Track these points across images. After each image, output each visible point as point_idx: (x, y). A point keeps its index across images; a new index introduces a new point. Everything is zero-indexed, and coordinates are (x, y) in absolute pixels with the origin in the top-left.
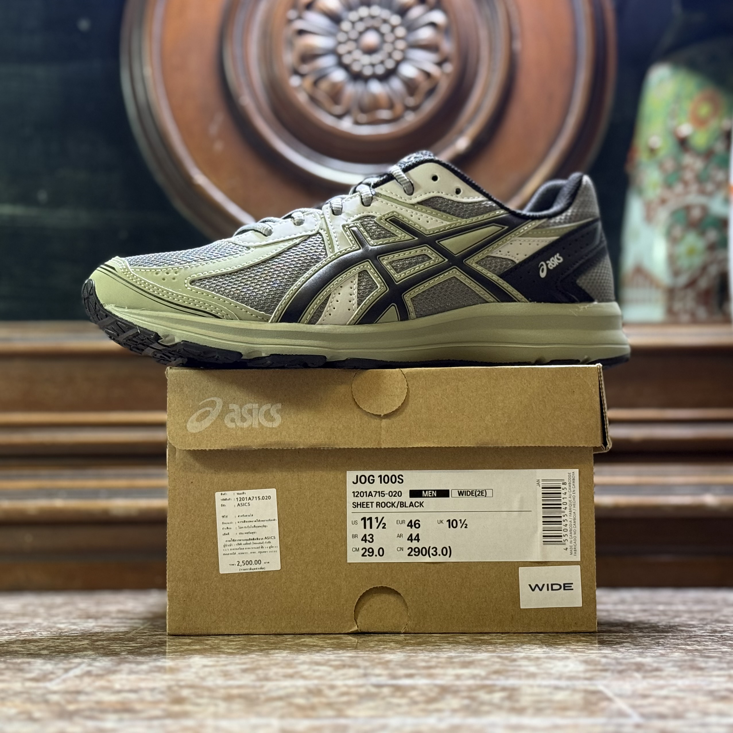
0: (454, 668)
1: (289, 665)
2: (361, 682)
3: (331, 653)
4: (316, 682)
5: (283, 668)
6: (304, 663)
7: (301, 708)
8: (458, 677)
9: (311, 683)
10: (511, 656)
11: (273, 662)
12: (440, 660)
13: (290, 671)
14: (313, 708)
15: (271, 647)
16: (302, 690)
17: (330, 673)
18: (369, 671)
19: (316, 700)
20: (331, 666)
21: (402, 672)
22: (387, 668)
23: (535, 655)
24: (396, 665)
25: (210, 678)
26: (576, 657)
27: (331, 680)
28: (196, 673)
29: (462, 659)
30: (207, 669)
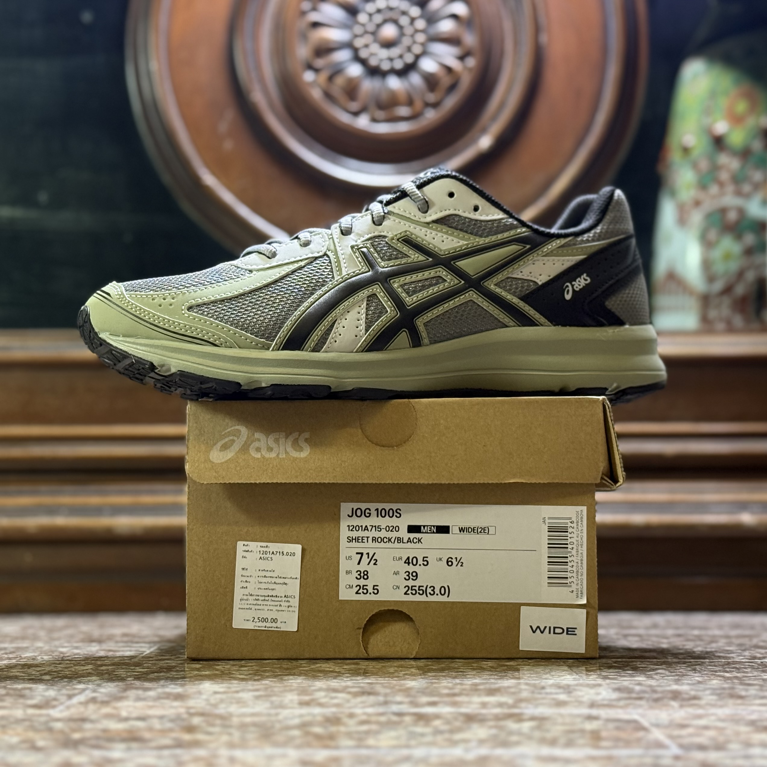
0: (479, 695)
1: (305, 691)
2: (381, 710)
4: (334, 710)
5: (298, 694)
6: (320, 690)
7: (318, 737)
8: (484, 705)
9: (329, 711)
12: (464, 687)
13: (307, 698)
14: (331, 737)
16: (319, 718)
17: (348, 701)
18: (389, 699)
19: (333, 729)
20: (349, 693)
21: (424, 699)
22: (408, 696)
23: (565, 682)
24: (418, 692)
25: (223, 706)
26: (608, 684)
27: (350, 708)
28: (207, 700)
29: (487, 686)
30: (218, 696)
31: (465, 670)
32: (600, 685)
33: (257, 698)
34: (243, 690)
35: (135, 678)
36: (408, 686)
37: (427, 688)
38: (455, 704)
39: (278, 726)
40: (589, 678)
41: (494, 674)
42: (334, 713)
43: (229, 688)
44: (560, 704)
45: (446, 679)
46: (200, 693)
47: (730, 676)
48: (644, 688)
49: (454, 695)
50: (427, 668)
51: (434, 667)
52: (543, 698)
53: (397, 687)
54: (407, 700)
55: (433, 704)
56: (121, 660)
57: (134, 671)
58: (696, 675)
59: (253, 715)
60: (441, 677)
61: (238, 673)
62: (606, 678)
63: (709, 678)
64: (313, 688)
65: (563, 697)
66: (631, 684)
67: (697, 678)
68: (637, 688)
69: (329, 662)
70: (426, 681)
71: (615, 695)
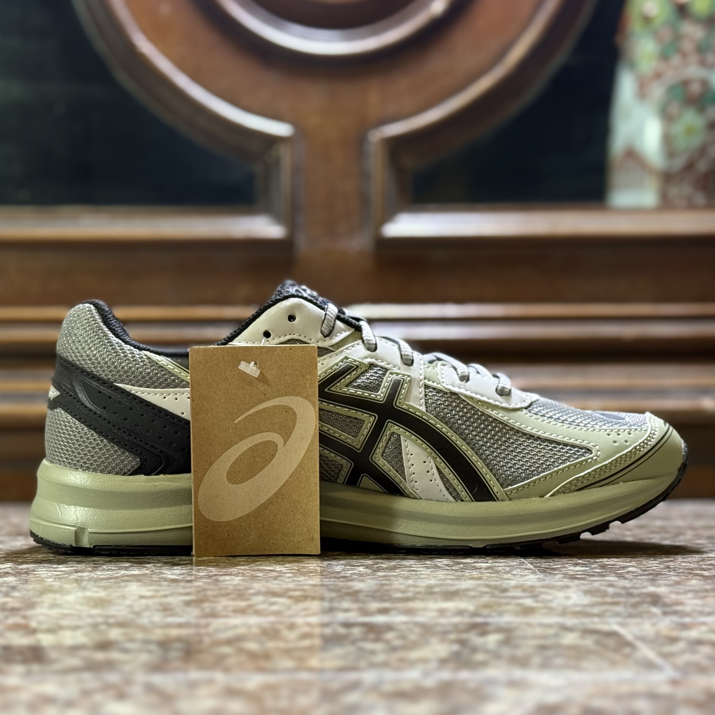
0: (436, 600)
1: (241, 595)
2: (326, 619)
3: (290, 580)
4: (272, 619)
5: (233, 599)
6: (258, 593)
7: (253, 656)
8: (442, 612)
9: (266, 621)
10: (501, 585)
11: (222, 592)
12: (418, 589)
13: (242, 604)
14: (267, 656)
15: (220, 572)
16: (255, 630)
17: (289, 607)
18: (335, 604)
19: (271, 645)
20: (290, 597)
21: (375, 605)
22: (356, 601)
23: (529, 583)
24: (367, 596)
25: (147, 614)
26: (577, 586)
27: (291, 616)
28: (130, 606)
29: (444, 588)
30: (144, 602)
31: (418, 569)
32: (568, 587)
33: (188, 603)
34: (172, 594)
35: (55, 579)
36: (356, 588)
37: (377, 591)
38: (409, 612)
39: (207, 640)
40: (555, 578)
41: (450, 573)
42: (273, 623)
43: (157, 591)
44: (528, 611)
45: (397, 580)
46: (124, 597)
47: (709, 574)
48: (618, 591)
49: (408, 599)
50: (378, 566)
51: (384, 566)
52: (508, 604)
53: (344, 590)
54: (355, 606)
55: (384, 611)
56: (44, 557)
57: (56, 569)
58: (671, 573)
59: (180, 626)
60: (392, 578)
61: (170, 573)
62: (573, 578)
63: (686, 578)
64: (251, 591)
65: (529, 602)
66: (602, 585)
67: (673, 578)
68: (611, 590)
69: (270, 559)
70: (376, 582)
71: (587, 600)
